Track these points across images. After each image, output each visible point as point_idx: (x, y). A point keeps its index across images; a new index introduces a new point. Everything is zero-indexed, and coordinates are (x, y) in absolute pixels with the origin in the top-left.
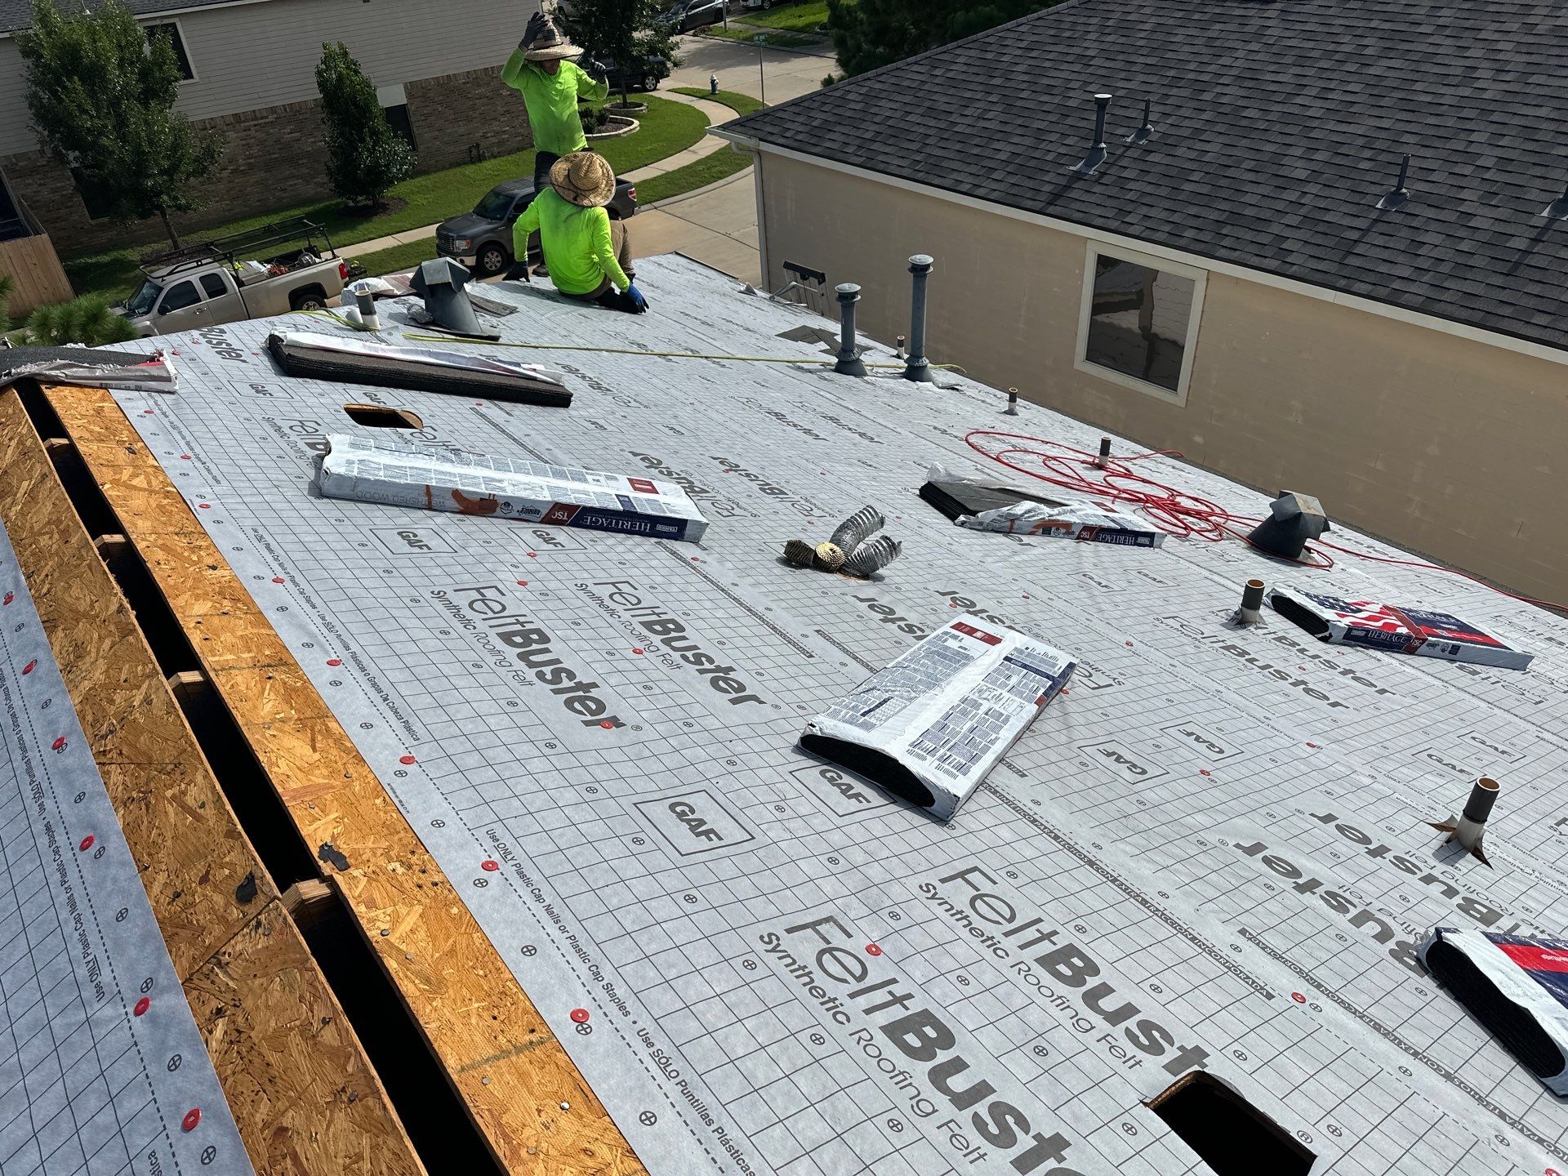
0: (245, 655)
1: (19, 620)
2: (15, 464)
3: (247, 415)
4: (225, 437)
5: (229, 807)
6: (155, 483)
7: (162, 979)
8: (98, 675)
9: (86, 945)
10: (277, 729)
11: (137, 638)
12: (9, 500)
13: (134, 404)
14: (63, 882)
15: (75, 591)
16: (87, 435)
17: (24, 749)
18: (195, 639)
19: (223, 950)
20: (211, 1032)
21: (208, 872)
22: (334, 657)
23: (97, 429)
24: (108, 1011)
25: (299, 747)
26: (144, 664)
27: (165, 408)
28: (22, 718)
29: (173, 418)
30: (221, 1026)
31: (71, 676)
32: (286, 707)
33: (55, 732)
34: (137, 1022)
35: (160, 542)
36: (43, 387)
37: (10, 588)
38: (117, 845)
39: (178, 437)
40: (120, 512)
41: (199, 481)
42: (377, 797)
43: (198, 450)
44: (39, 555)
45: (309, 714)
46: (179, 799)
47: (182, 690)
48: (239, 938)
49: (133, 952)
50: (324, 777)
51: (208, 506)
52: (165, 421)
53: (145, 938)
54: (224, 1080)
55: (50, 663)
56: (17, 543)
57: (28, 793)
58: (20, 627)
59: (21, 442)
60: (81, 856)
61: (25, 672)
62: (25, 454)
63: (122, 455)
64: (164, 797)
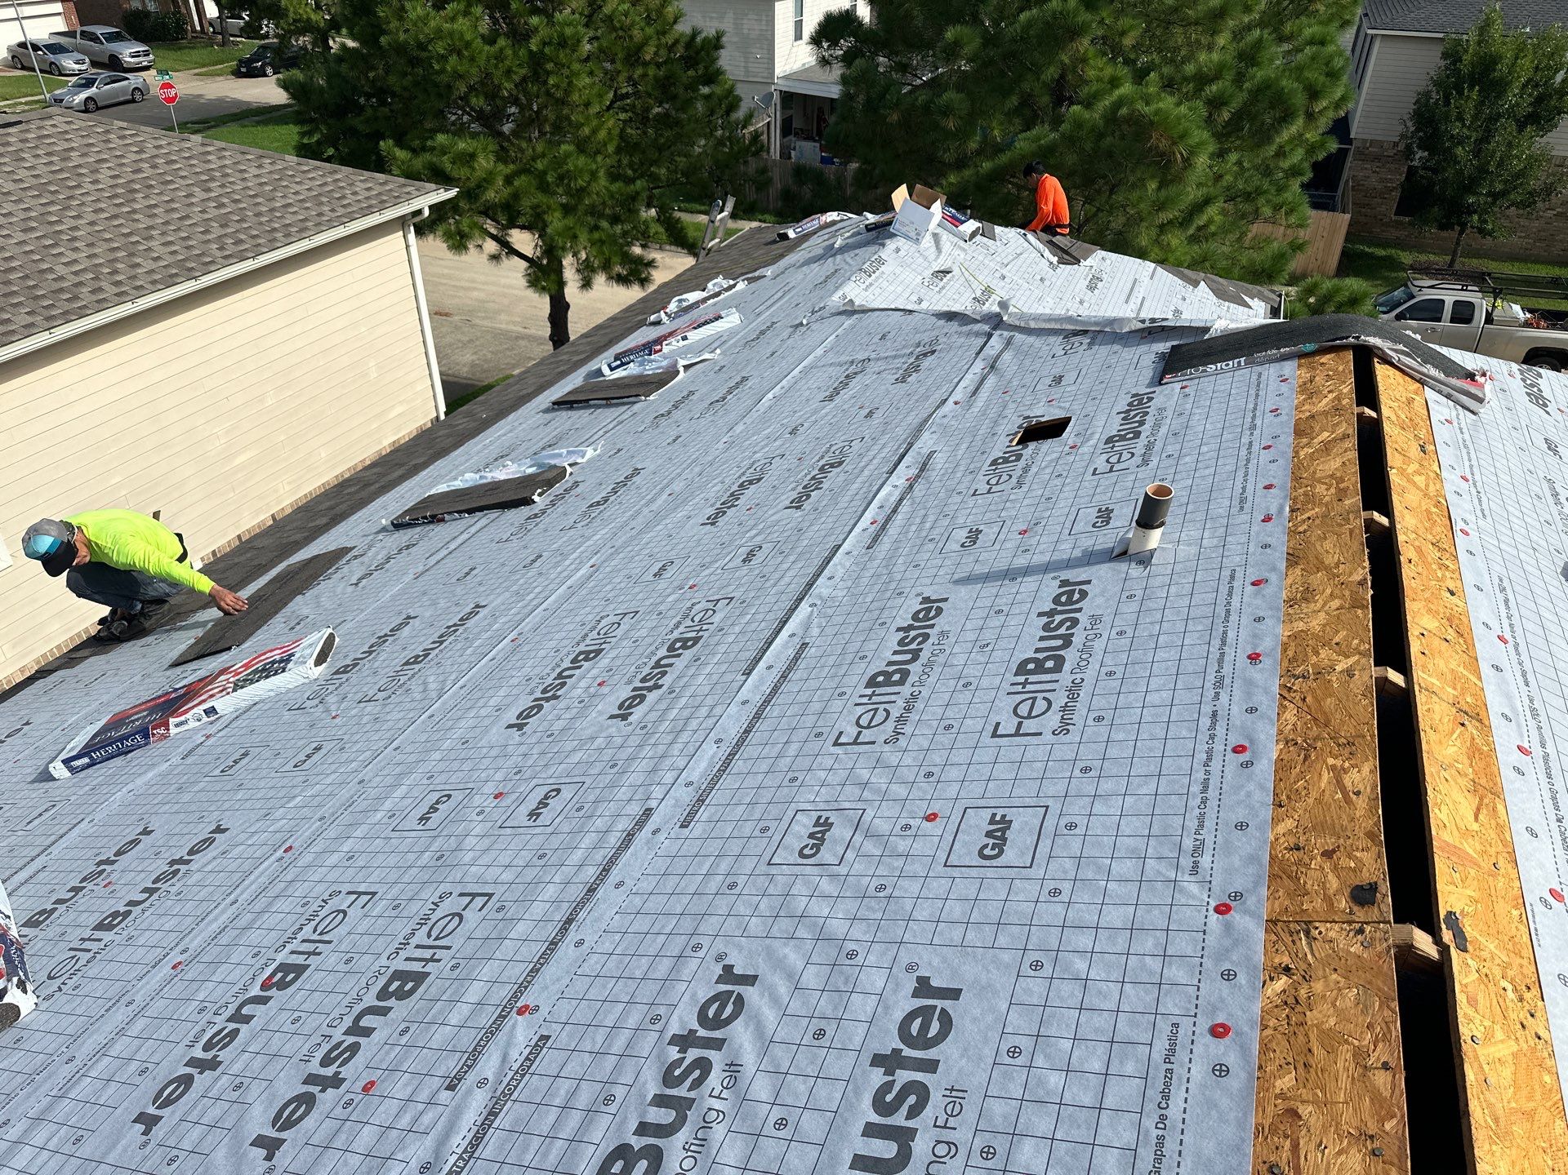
0: (1450, 690)
1: (1269, 540)
2: (1325, 413)
3: (1532, 468)
4: (1504, 478)
5: (1380, 812)
6: (1432, 488)
7: (1251, 901)
8: (1316, 624)
9: (1201, 825)
10: (1452, 776)
11: (1366, 615)
12: (1305, 440)
13: (1441, 408)
14: (1206, 765)
15: (1328, 545)
16: (1394, 418)
17: (1224, 643)
18: (1415, 647)
19: (1317, 924)
20: (1272, 979)
21: (1334, 851)
22: (1526, 745)
23: (1403, 417)
24: (1194, 888)
25: (1466, 807)
26: (1362, 641)
27: (1463, 425)
28: (1234, 618)
29: (1467, 437)
30: (1282, 983)
31: (1291, 611)
32: (1467, 762)
33: (1256, 646)
34: (1214, 917)
35: (1417, 543)
36: (1376, 360)
37: (1273, 511)
38: (1265, 768)
39: (1465, 457)
40: (1395, 498)
41: (1468, 506)
42: (1516, 907)
43: (1477, 477)
44: (1311, 499)
45: (1483, 782)
46: (1338, 774)
47: (1383, 684)
48: (1336, 927)
49: (1236, 861)
50: (1475, 850)
51: (1467, 534)
52: (1460, 436)
53: (1253, 859)
54: (1265, 1027)
55: (1279, 588)
56: (1296, 478)
57: (1211, 677)
58: (1266, 546)
59: (1338, 398)
60: (1230, 756)
61: (1253, 584)
62: (1337, 409)
63: (1414, 451)
64: (1325, 762)
